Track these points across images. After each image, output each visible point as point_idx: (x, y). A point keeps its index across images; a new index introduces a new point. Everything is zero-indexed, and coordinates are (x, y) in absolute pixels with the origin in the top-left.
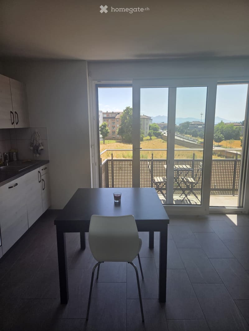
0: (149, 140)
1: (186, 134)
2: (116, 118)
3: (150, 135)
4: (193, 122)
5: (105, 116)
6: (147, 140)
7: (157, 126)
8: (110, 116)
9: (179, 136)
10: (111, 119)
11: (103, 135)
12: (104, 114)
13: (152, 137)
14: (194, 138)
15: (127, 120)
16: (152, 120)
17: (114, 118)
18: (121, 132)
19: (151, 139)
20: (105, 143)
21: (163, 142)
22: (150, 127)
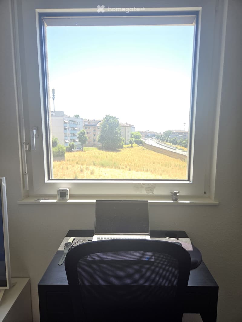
0: (130, 147)
1: (167, 141)
2: (97, 125)
3: (131, 142)
4: (175, 130)
5: (87, 123)
6: (128, 147)
7: (140, 134)
8: (92, 124)
9: (160, 144)
10: (92, 127)
11: (81, 143)
12: (85, 121)
13: (133, 145)
14: (174, 146)
15: (107, 127)
16: (135, 128)
17: (95, 125)
18: (102, 139)
19: (132, 146)
20: (84, 150)
21: (144, 150)
22: (132, 135)
